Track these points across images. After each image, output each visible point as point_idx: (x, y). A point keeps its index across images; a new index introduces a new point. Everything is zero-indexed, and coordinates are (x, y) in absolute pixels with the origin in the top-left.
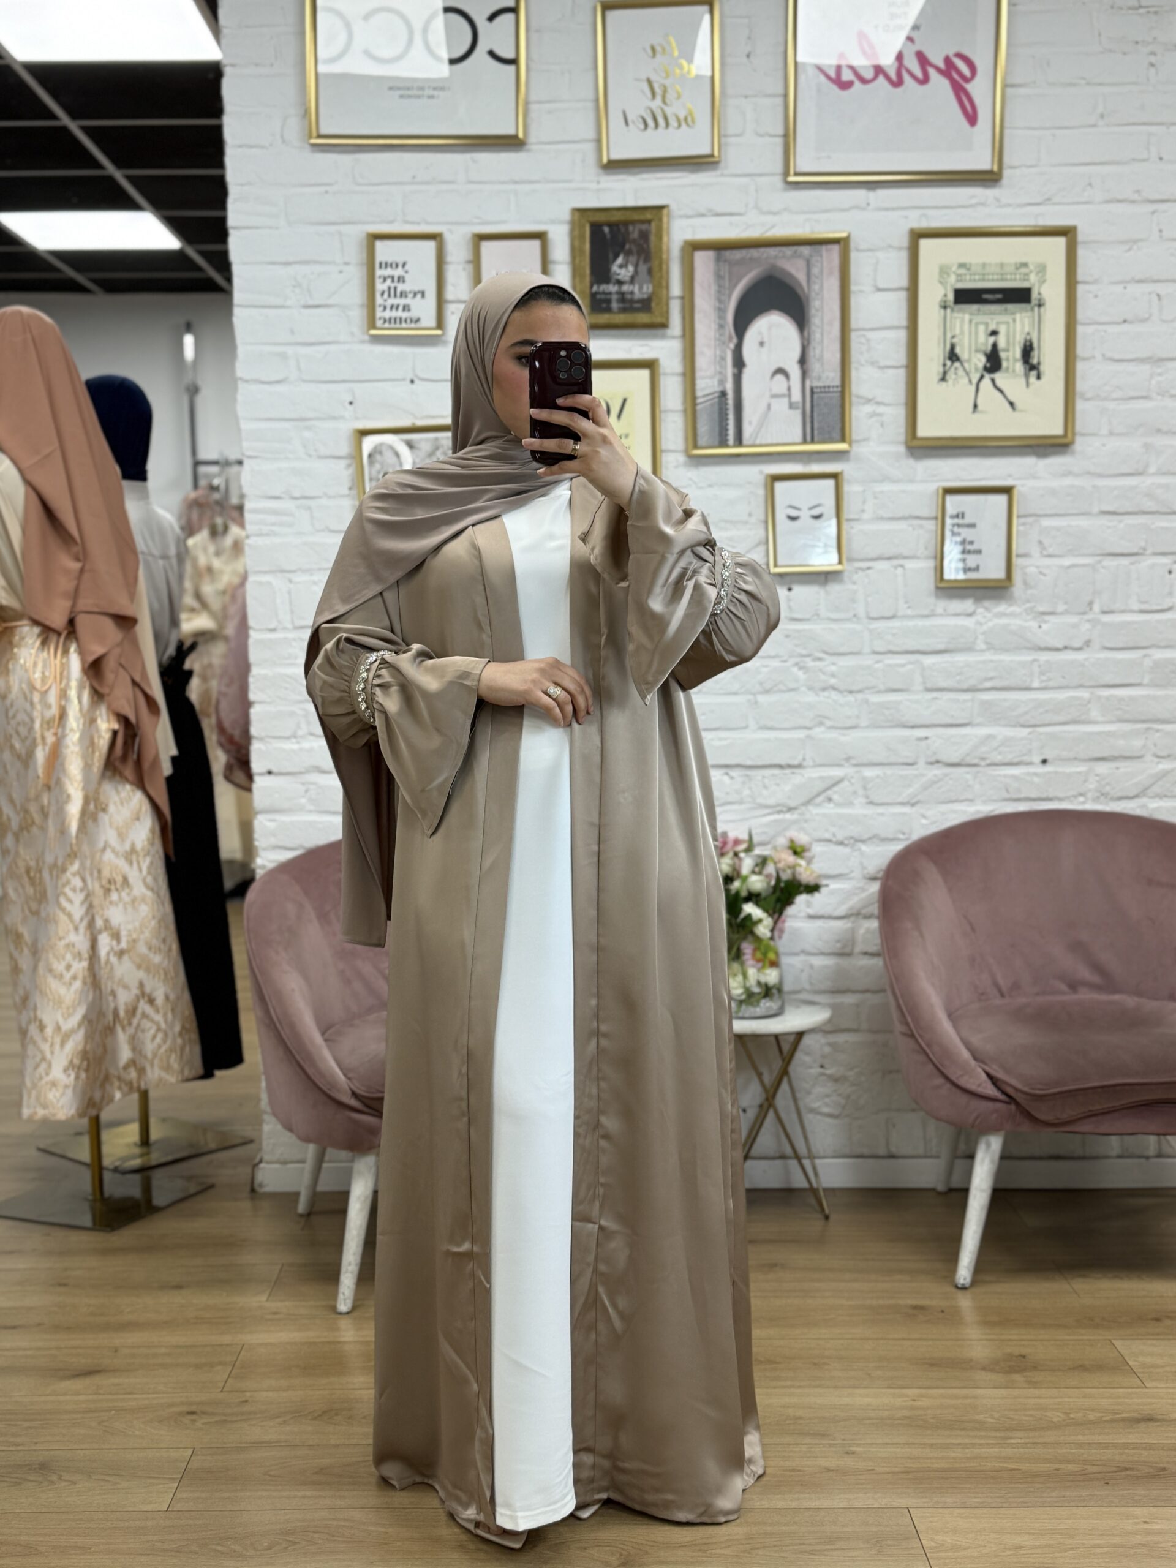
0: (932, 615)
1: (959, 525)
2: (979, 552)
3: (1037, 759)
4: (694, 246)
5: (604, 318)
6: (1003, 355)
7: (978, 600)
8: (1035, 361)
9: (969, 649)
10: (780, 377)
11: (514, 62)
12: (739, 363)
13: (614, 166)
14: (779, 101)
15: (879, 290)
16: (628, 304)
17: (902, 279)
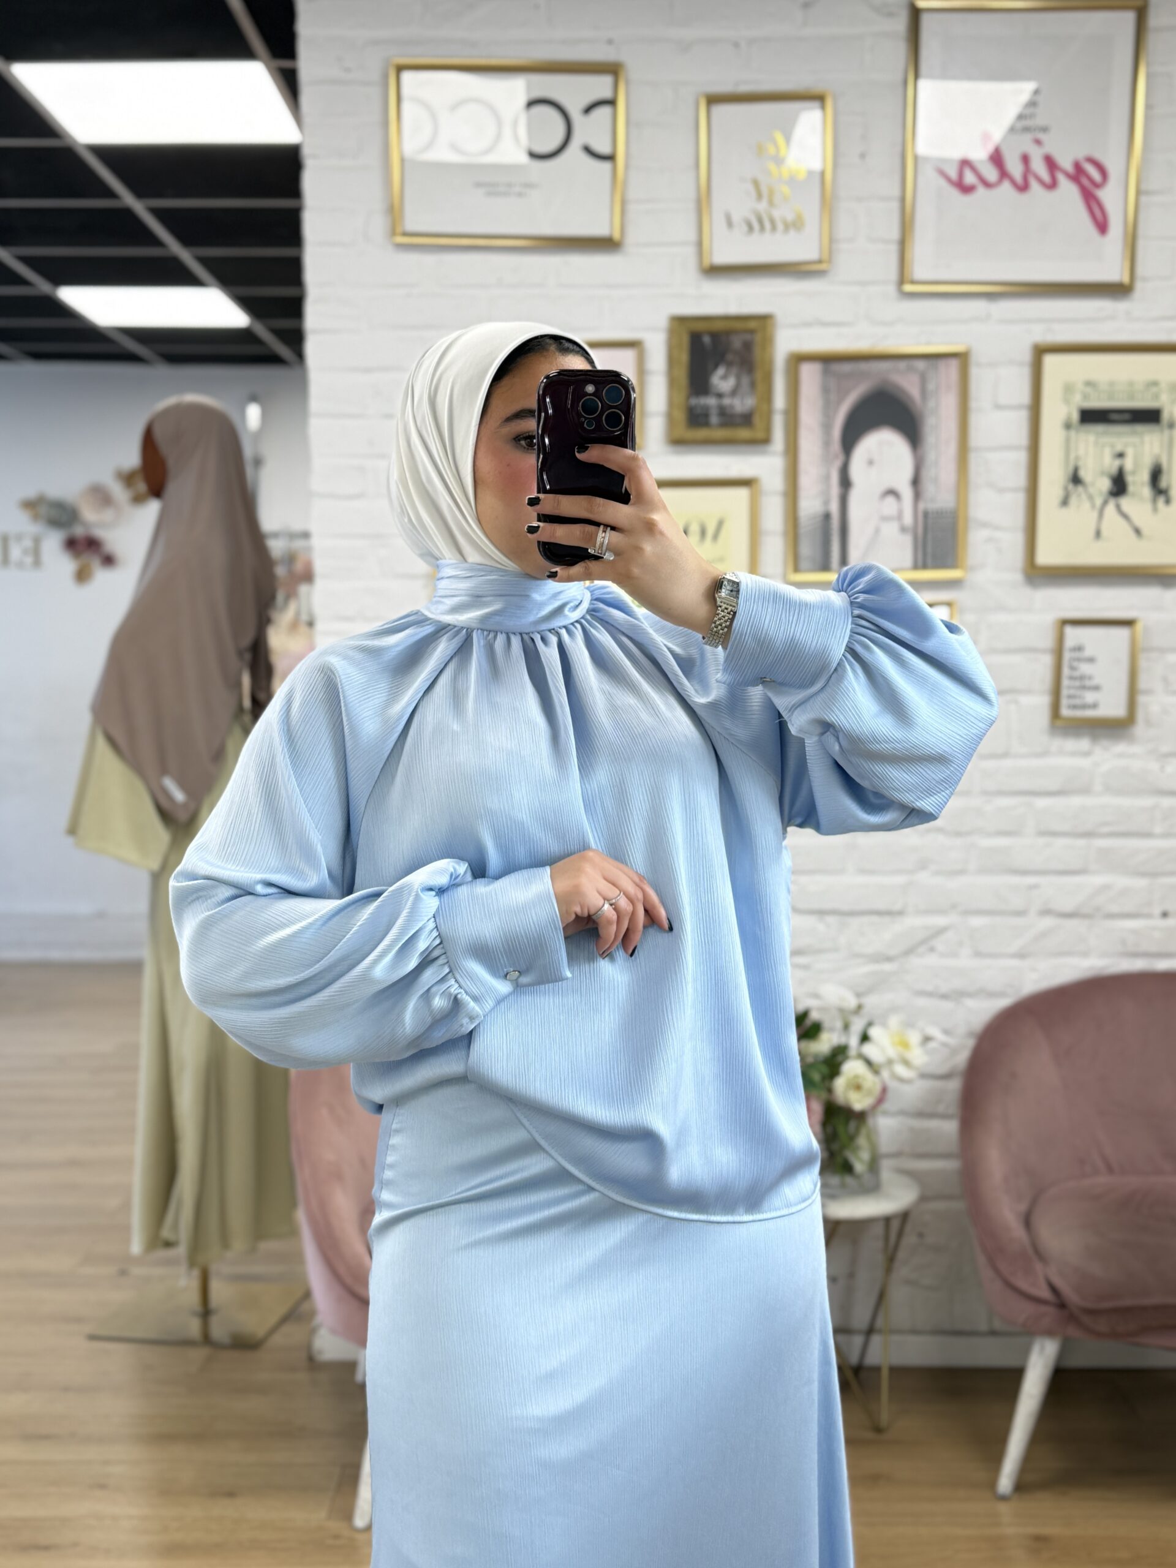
0: (1045, 754)
1: (1079, 660)
2: (1096, 688)
3: (1157, 911)
4: (798, 359)
5: (702, 433)
6: (1129, 479)
7: (1095, 738)
8: (1163, 484)
9: (1085, 791)
10: (891, 500)
11: (610, 158)
12: (846, 483)
13: (715, 271)
14: (895, 206)
15: (998, 407)
16: (729, 419)
17: (1024, 396)
